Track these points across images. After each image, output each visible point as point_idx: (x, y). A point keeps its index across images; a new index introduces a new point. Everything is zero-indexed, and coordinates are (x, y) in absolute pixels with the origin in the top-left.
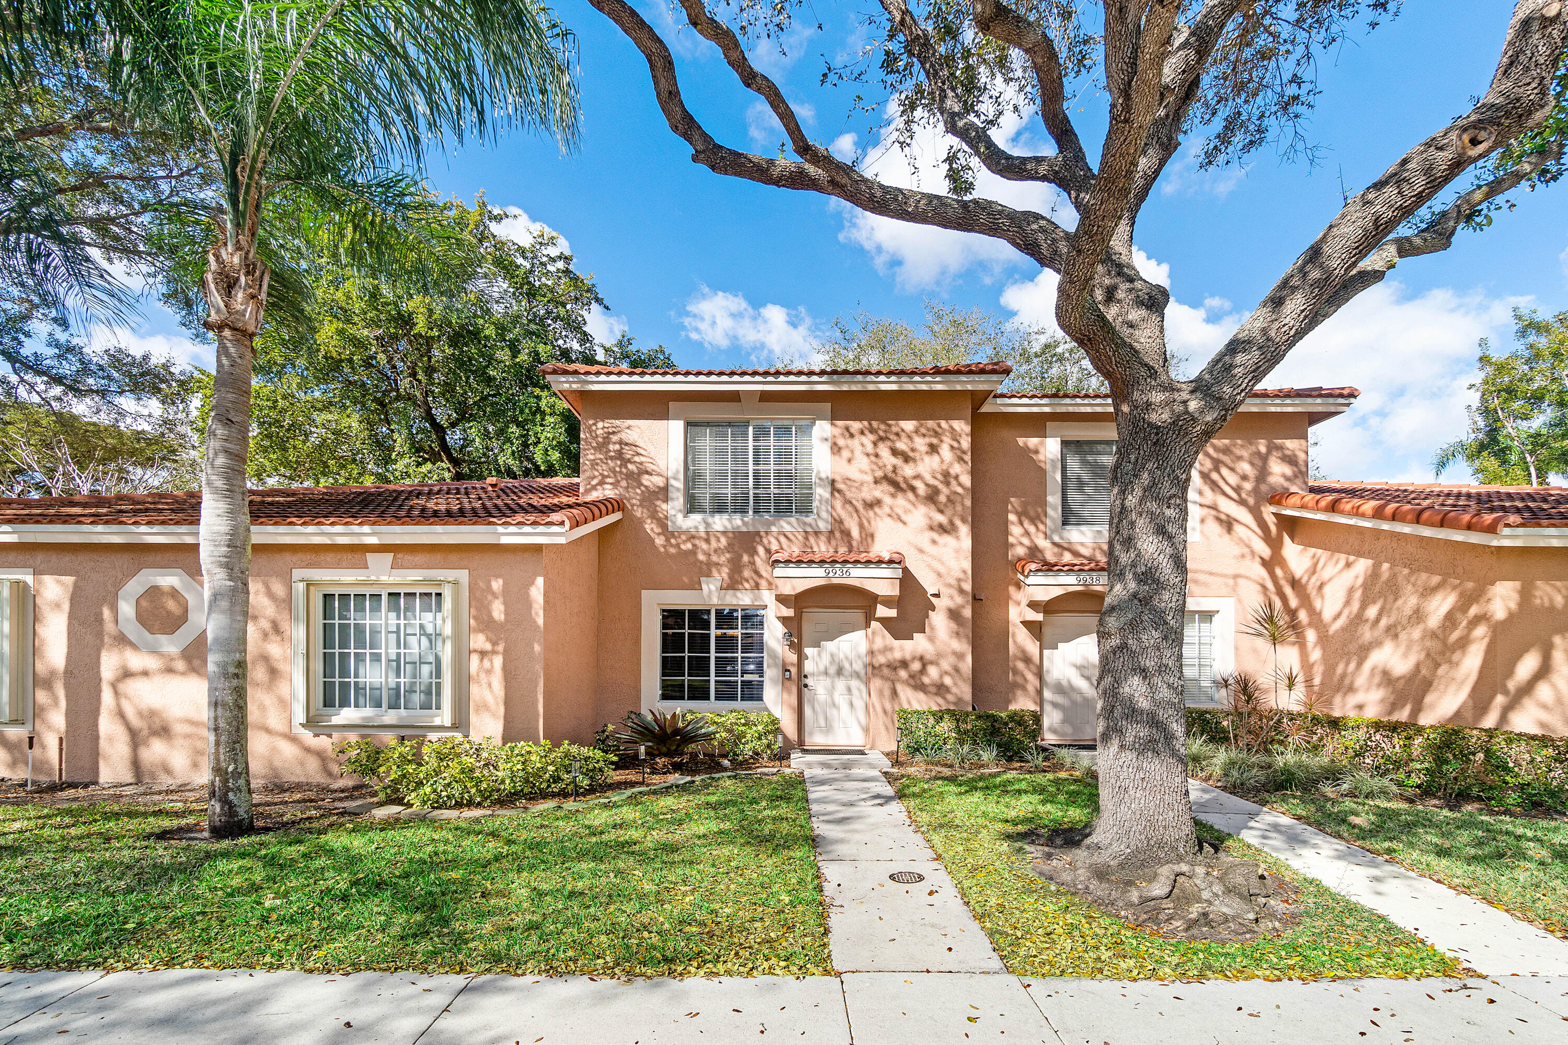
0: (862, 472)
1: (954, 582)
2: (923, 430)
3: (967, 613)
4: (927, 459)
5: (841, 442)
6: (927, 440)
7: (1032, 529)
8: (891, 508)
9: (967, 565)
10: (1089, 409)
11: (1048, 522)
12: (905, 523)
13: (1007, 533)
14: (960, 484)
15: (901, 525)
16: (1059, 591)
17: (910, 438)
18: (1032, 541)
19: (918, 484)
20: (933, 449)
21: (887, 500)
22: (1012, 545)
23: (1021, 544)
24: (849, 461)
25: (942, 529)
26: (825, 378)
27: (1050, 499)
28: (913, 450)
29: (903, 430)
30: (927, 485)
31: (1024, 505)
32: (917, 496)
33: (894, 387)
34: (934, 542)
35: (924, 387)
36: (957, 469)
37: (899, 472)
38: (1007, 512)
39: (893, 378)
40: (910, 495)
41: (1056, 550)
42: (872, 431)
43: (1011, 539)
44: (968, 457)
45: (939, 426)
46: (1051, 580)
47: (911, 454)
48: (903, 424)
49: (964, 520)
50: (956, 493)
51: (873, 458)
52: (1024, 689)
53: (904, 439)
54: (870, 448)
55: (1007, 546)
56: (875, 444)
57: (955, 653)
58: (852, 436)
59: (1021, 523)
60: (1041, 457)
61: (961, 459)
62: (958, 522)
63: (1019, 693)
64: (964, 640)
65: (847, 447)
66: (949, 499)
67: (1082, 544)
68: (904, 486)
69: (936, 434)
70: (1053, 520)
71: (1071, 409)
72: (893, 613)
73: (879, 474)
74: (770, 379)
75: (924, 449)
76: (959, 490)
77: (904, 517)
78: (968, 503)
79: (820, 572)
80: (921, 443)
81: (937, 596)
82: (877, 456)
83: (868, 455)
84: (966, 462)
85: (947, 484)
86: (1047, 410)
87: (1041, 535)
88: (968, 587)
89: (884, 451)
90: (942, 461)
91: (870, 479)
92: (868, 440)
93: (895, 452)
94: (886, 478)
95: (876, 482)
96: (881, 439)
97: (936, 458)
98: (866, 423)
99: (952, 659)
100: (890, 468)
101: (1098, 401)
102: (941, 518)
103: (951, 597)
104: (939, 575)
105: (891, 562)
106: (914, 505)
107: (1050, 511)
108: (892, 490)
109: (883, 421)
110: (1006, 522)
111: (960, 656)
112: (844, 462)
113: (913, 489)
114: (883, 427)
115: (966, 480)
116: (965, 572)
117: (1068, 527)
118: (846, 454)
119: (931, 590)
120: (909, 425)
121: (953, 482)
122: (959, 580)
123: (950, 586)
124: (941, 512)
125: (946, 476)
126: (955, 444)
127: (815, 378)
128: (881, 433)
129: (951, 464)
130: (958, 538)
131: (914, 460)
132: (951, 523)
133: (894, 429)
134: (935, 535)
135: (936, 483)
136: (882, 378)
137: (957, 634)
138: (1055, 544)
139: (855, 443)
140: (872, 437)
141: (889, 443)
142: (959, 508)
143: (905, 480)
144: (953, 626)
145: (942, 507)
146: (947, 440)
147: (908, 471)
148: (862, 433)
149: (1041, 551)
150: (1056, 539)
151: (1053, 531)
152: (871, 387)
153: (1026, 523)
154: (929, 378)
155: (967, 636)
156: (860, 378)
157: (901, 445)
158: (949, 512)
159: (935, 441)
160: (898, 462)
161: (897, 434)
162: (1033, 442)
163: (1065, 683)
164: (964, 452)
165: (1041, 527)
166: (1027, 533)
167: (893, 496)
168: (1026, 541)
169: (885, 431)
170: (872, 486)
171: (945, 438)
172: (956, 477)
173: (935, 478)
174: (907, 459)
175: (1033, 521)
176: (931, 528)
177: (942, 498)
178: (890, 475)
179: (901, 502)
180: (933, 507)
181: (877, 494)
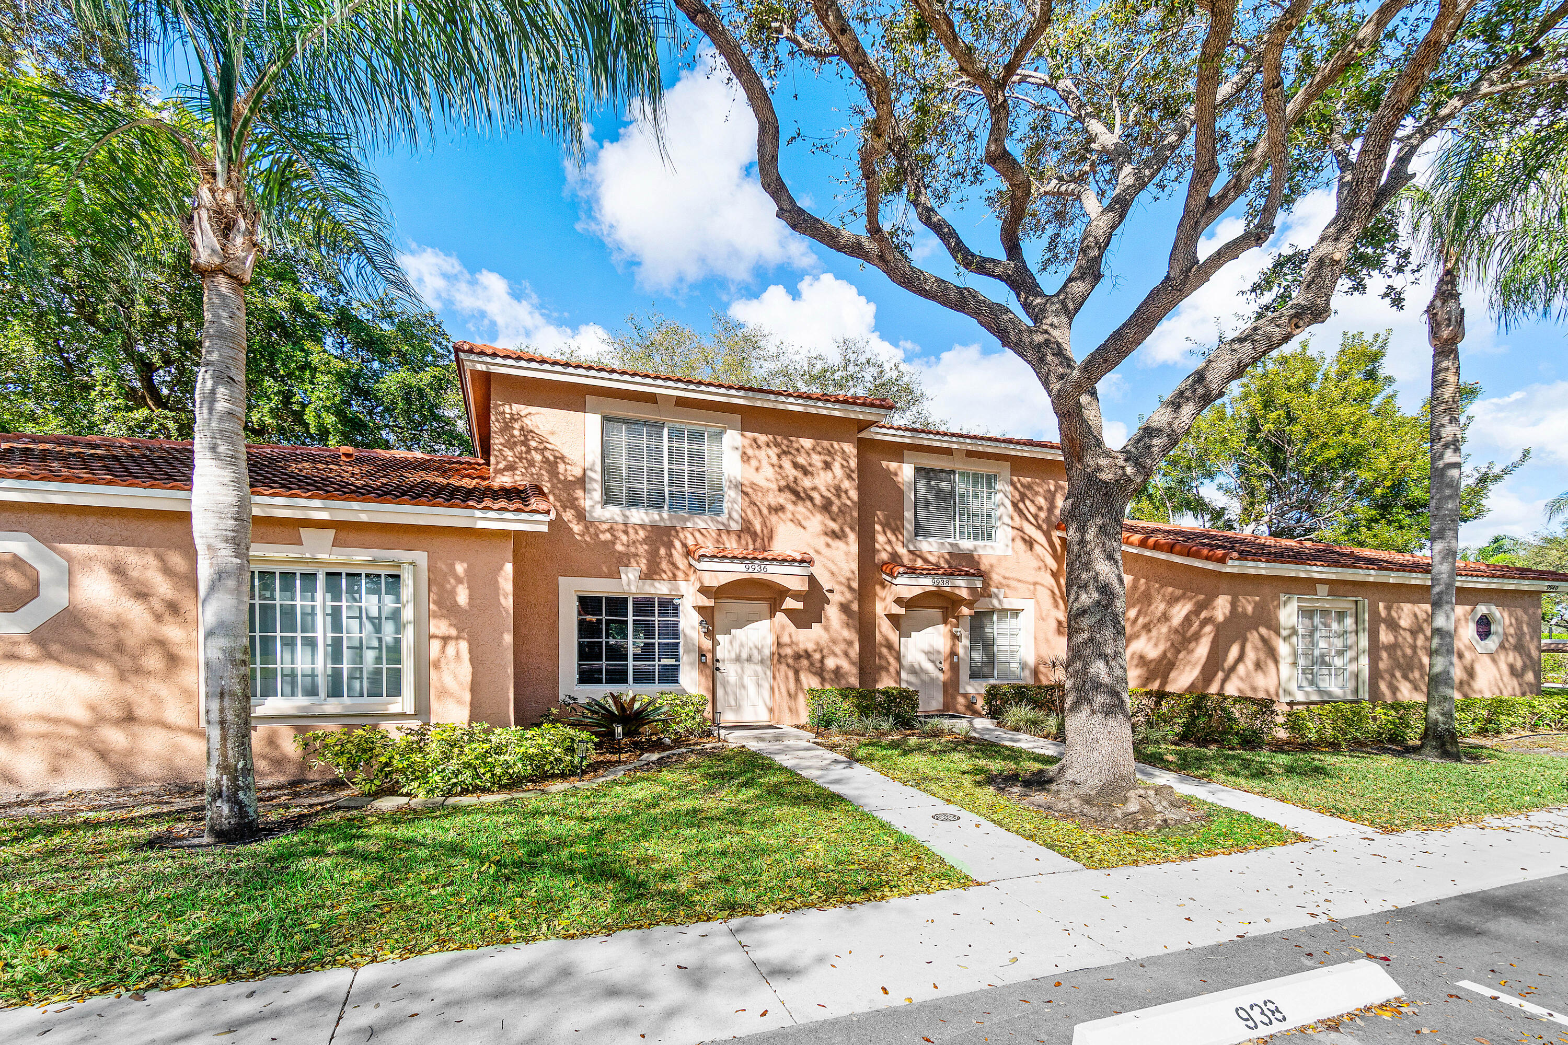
0: (768, 480)
1: (844, 581)
2: (819, 449)
3: (855, 607)
4: (822, 473)
5: (750, 452)
6: (823, 458)
7: (893, 538)
8: (792, 514)
9: (855, 566)
10: (938, 444)
11: (905, 533)
12: (804, 528)
13: (874, 540)
14: (849, 498)
15: (800, 529)
16: (918, 591)
17: (808, 453)
18: (892, 548)
19: (815, 495)
20: (827, 466)
21: (789, 506)
22: (879, 551)
23: (885, 550)
24: (757, 469)
25: (835, 535)
26: (742, 393)
27: (906, 514)
28: (810, 465)
29: (802, 447)
30: (822, 496)
31: (887, 517)
32: (814, 505)
33: (800, 409)
34: (828, 545)
35: (825, 412)
36: (846, 484)
37: (800, 483)
38: (874, 523)
39: (800, 401)
40: (809, 504)
41: (911, 556)
42: (777, 445)
43: (877, 546)
44: (855, 476)
45: (832, 446)
46: (913, 581)
47: (809, 468)
48: (802, 440)
49: (852, 529)
50: (846, 505)
51: (777, 469)
52: (888, 671)
53: (804, 455)
54: (774, 459)
55: (875, 551)
56: (779, 456)
57: (845, 640)
58: (759, 447)
59: (885, 533)
60: (899, 479)
61: (849, 477)
62: (847, 530)
63: (884, 674)
64: (853, 630)
65: (755, 456)
66: (840, 510)
67: (930, 553)
68: (803, 495)
69: (829, 453)
70: (908, 531)
71: (926, 443)
72: (800, 605)
73: (783, 483)
74: (692, 387)
75: (820, 465)
76: (849, 503)
77: (803, 523)
78: (855, 514)
79: (741, 567)
80: (817, 460)
81: (831, 591)
82: (781, 467)
83: (773, 466)
84: (854, 480)
85: (839, 497)
86: (908, 441)
87: (900, 544)
88: (855, 585)
89: (786, 463)
90: (835, 477)
91: (774, 486)
92: (773, 452)
93: (796, 465)
94: (788, 487)
95: (780, 490)
96: (784, 452)
97: (830, 474)
98: (771, 437)
99: (843, 646)
100: (791, 479)
101: (946, 438)
102: (834, 526)
103: (843, 593)
104: (833, 574)
105: (803, 561)
106: (811, 512)
107: (907, 525)
108: (794, 498)
109: (786, 438)
110: (874, 531)
111: (850, 643)
112: (753, 470)
113: (811, 499)
114: (785, 442)
115: (854, 494)
116: (853, 572)
117: (919, 538)
118: (754, 463)
119: (826, 586)
120: (807, 443)
121: (844, 496)
122: (849, 579)
123: (841, 583)
124: (834, 520)
125: (838, 491)
126: (845, 463)
127: (733, 392)
128: (784, 448)
129: (841, 481)
130: (847, 543)
131: (812, 474)
132: (842, 530)
133: (796, 445)
134: (829, 540)
135: (830, 495)
136: (791, 400)
137: (847, 624)
138: (910, 551)
139: (762, 454)
140: (776, 450)
141: (791, 457)
142: (848, 518)
143: (805, 491)
144: (844, 617)
145: (835, 517)
146: (838, 459)
147: (807, 482)
148: (768, 446)
149: (899, 557)
150: (911, 548)
151: (909, 541)
152: (781, 407)
153: (889, 534)
154: (829, 405)
155: (855, 627)
156: (772, 397)
157: (801, 460)
158: (840, 520)
159: (829, 459)
160: (799, 474)
161: (798, 450)
162: (893, 466)
163: (916, 666)
164: (852, 471)
165: (900, 537)
166: (889, 542)
167: (795, 503)
168: (888, 548)
169: (787, 446)
170: (777, 493)
171: (836, 457)
172: (846, 492)
173: (829, 491)
174: (806, 472)
175: (893, 532)
176: (826, 534)
177: (835, 509)
178: (792, 485)
179: (801, 509)
180: (827, 515)
181: (782, 501)
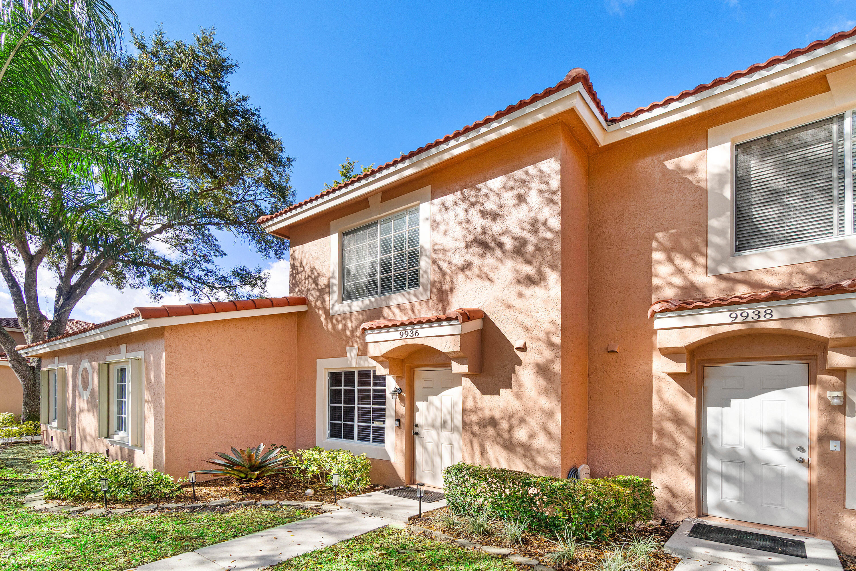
0: (455, 240)
1: (542, 335)
2: (511, 183)
3: (557, 368)
4: (514, 211)
5: (439, 218)
6: (515, 192)
7: (686, 265)
8: (480, 268)
9: (556, 315)
11: (710, 252)
12: (492, 281)
13: (649, 274)
14: (549, 229)
15: (488, 283)
16: (701, 334)
17: (497, 194)
18: (686, 278)
19: (506, 239)
20: (521, 199)
21: (477, 261)
22: (658, 288)
23: (670, 284)
24: (445, 232)
25: (529, 281)
27: (713, 223)
28: (501, 206)
29: (491, 190)
30: (515, 238)
31: (675, 237)
32: (504, 251)
33: (466, 147)
34: (521, 295)
36: (545, 213)
37: (489, 232)
38: (651, 250)
40: (498, 252)
41: (723, 284)
42: (464, 199)
43: (656, 281)
44: (557, 198)
45: (527, 173)
46: (689, 321)
47: (499, 211)
48: (491, 183)
49: (553, 267)
50: (545, 239)
51: (465, 225)
53: (493, 198)
54: (462, 215)
55: (650, 289)
56: (466, 211)
57: (542, 410)
58: (447, 209)
59: (670, 260)
60: (701, 175)
61: (550, 202)
62: (547, 271)
64: (553, 397)
65: (443, 220)
66: (538, 249)
67: (768, 271)
68: (493, 244)
69: (524, 182)
70: (718, 247)
72: (464, 369)
73: (470, 238)
74: (371, 179)
75: (512, 202)
76: (549, 235)
77: (491, 275)
78: (558, 247)
79: (395, 335)
80: (509, 198)
81: (523, 349)
82: (468, 221)
83: (460, 223)
84: (555, 203)
85: (535, 231)
87: (701, 270)
88: (557, 339)
89: (474, 215)
90: (531, 209)
91: (462, 244)
92: (461, 208)
93: (484, 214)
95: (468, 246)
96: (472, 204)
97: (524, 208)
98: (459, 194)
99: (540, 416)
100: (479, 230)
102: (529, 270)
103: (540, 352)
104: (526, 329)
105: (449, 319)
106: (501, 261)
107: (713, 238)
108: (480, 250)
109: (474, 187)
110: (649, 262)
113: (501, 245)
114: (473, 192)
115: (555, 223)
116: (554, 323)
117: (745, 253)
119: (517, 343)
120: (497, 183)
121: (542, 228)
122: (548, 333)
124: (529, 262)
125: (535, 225)
126: (544, 187)
128: (473, 200)
129: (540, 210)
130: (546, 288)
131: (502, 216)
132: (540, 272)
133: (484, 191)
134: (522, 289)
135: (524, 234)
136: (452, 143)
137: (546, 390)
138: (721, 277)
139: (449, 215)
140: (465, 205)
141: (479, 206)
142: (548, 255)
143: (494, 238)
144: (542, 382)
145: (529, 258)
146: (535, 185)
147: (496, 228)
148: (456, 204)
149: (699, 289)
150: (724, 270)
151: (718, 263)
152: (447, 156)
153: (679, 260)
155: (556, 393)
157: (490, 205)
158: (537, 261)
159: (523, 191)
160: (487, 222)
161: (486, 195)
162: (687, 160)
163: (743, 452)
164: (554, 193)
165: (701, 260)
166: (679, 271)
167: (482, 256)
168: (678, 281)
169: (476, 196)
170: (464, 250)
171: (532, 185)
172: (545, 223)
173: (523, 229)
174: (495, 217)
175: (688, 255)
176: (519, 282)
177: (530, 248)
178: (480, 237)
179: (490, 260)
180: (520, 259)
181: (468, 257)
